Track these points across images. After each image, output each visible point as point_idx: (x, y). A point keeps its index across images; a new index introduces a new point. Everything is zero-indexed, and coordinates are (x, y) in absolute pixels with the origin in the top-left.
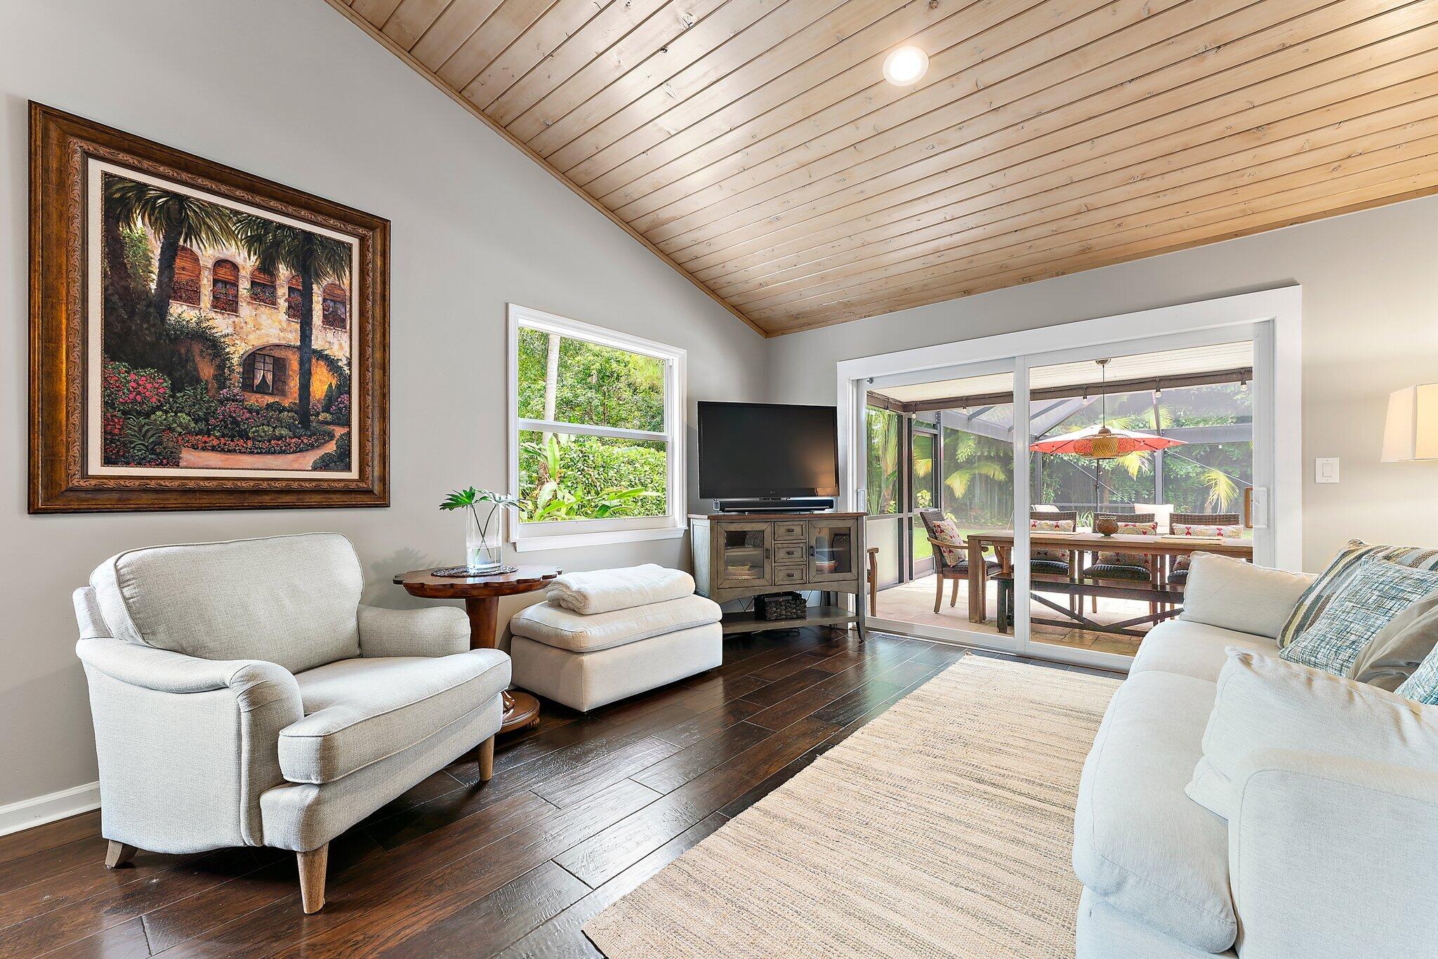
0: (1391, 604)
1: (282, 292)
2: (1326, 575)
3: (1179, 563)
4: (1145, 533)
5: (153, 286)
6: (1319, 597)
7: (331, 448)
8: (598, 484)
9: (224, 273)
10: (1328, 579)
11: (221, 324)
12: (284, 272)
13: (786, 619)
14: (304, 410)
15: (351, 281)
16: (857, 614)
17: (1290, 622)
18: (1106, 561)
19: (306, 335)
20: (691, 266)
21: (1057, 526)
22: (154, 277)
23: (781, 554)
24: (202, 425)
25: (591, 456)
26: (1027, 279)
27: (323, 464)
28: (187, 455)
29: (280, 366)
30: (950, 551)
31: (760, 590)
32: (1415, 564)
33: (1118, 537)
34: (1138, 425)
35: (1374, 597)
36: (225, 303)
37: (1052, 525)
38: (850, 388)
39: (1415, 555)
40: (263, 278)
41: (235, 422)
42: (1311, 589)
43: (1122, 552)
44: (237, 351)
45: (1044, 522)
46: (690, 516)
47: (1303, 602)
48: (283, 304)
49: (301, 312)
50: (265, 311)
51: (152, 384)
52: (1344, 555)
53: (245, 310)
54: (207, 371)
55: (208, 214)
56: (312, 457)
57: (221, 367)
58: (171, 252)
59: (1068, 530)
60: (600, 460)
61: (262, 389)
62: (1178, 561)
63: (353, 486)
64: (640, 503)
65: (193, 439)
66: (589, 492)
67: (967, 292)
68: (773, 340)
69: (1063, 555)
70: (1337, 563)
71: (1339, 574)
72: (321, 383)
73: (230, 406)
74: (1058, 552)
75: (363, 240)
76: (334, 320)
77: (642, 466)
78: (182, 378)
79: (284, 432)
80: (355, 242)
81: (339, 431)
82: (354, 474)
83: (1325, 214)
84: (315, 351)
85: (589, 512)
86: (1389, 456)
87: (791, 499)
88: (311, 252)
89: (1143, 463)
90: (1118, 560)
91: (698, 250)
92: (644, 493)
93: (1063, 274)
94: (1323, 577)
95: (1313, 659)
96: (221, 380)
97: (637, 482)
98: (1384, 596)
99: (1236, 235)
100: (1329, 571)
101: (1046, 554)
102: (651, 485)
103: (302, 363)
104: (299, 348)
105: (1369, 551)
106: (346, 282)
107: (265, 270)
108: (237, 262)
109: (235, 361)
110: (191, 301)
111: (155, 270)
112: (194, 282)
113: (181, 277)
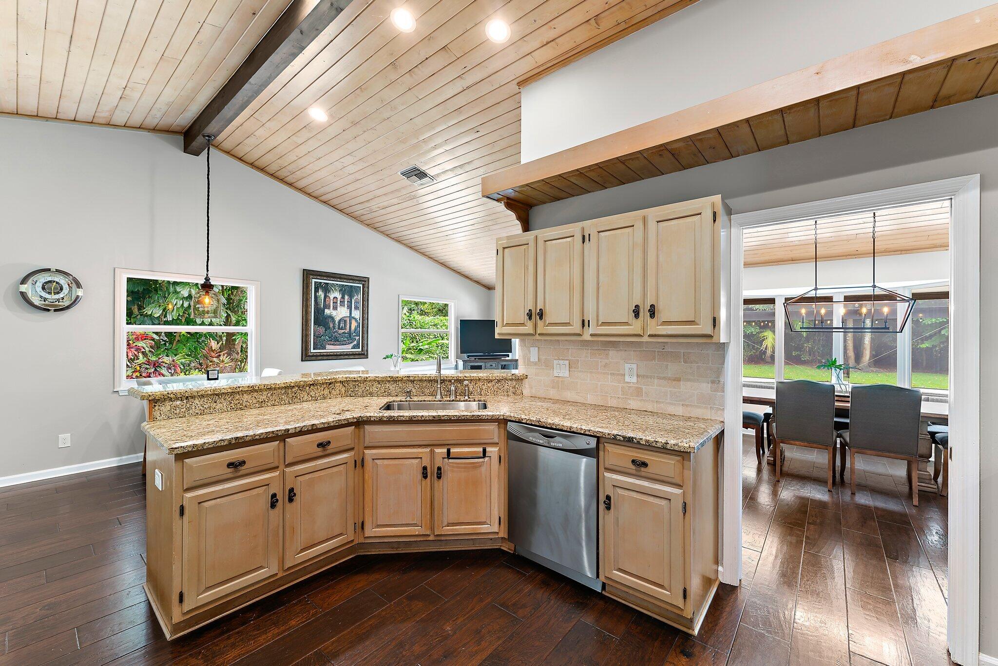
1: (346, 303)
5: (322, 306)
7: (355, 342)
8: (418, 337)
9: (335, 300)
11: (334, 313)
12: (346, 297)
14: (350, 333)
15: (360, 297)
19: (351, 313)
20: (459, 271)
24: (330, 339)
25: (414, 322)
27: (354, 347)
28: (327, 346)
29: (345, 321)
36: (335, 308)
40: (342, 300)
41: (336, 338)
44: (337, 319)
48: (346, 306)
49: (350, 307)
50: (343, 308)
51: (321, 330)
53: (339, 308)
54: (331, 326)
55: (332, 286)
56: (352, 345)
57: (334, 324)
58: (325, 297)
60: (419, 324)
61: (342, 329)
63: (360, 353)
64: (440, 347)
65: (329, 342)
66: (413, 342)
72: (354, 324)
73: (336, 333)
75: (363, 285)
76: (356, 308)
77: (441, 327)
78: (327, 328)
79: (346, 339)
80: (361, 286)
81: (357, 338)
82: (360, 350)
84: (352, 317)
85: (412, 352)
87: (494, 353)
88: (352, 291)
91: (460, 268)
92: (443, 341)
96: (334, 327)
97: (439, 336)
102: (446, 337)
103: (350, 321)
104: (349, 317)
106: (359, 297)
107: (343, 297)
108: (338, 297)
109: (337, 322)
110: (329, 308)
111: (323, 302)
112: (330, 304)
113: (327, 303)
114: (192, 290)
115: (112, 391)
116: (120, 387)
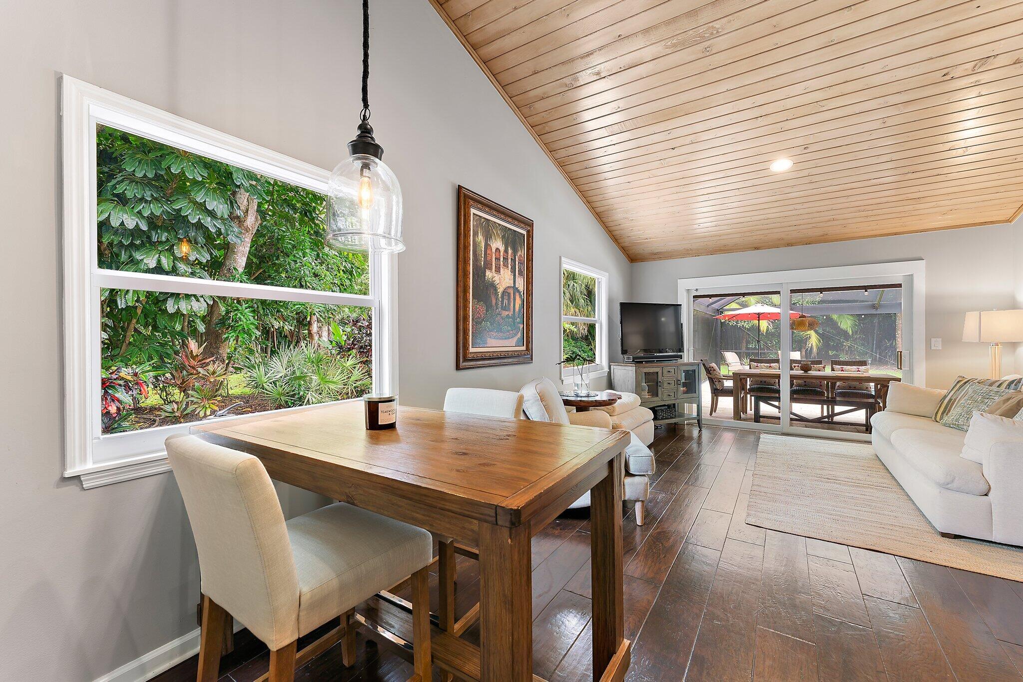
0: (987, 400)
1: (510, 261)
2: (952, 390)
3: (838, 386)
4: (819, 371)
5: (483, 264)
6: (950, 400)
7: (519, 335)
9: (497, 255)
10: (953, 392)
11: (497, 279)
12: (510, 251)
13: (666, 419)
14: (514, 317)
16: (698, 415)
17: (938, 410)
18: (798, 385)
19: (514, 280)
21: (770, 367)
22: (483, 259)
23: (665, 385)
24: (492, 327)
26: (790, 245)
27: (517, 343)
28: (488, 341)
29: (509, 294)
30: (719, 381)
31: (657, 403)
32: (991, 385)
33: (812, 373)
34: (765, 301)
35: (980, 398)
36: (498, 270)
37: (767, 366)
38: (685, 293)
39: (990, 382)
40: (505, 255)
41: (499, 325)
42: (945, 397)
43: (808, 380)
44: (500, 291)
45: (762, 364)
46: (611, 364)
47: (943, 402)
48: (510, 267)
49: (513, 270)
50: (506, 271)
51: (482, 310)
52: (958, 382)
53: (502, 270)
54: (493, 301)
55: (494, 228)
56: (516, 339)
57: (496, 299)
58: (487, 246)
59: (776, 369)
61: (505, 308)
62: (837, 385)
63: (524, 354)
65: (489, 333)
67: (757, 248)
68: (636, 264)
69: (775, 383)
70: (956, 385)
71: (958, 390)
72: (518, 302)
73: (498, 316)
74: (772, 381)
75: (527, 232)
76: (520, 273)
78: (489, 305)
79: (510, 328)
80: (524, 232)
81: (522, 326)
82: (524, 348)
83: (935, 229)
84: (516, 288)
86: (965, 339)
87: (660, 354)
88: (515, 240)
89: (769, 324)
90: (805, 385)
93: (809, 244)
94: (951, 391)
95: (957, 423)
96: (496, 304)
98: (984, 398)
99: (896, 234)
100: (953, 389)
101: (765, 382)
103: (513, 295)
104: (513, 287)
105: (969, 380)
106: (523, 252)
107: (506, 251)
108: (500, 249)
109: (500, 296)
110: (491, 269)
111: (483, 256)
112: (491, 259)
113: (488, 258)
114: (163, 258)
115: (57, 477)
116: (84, 459)
